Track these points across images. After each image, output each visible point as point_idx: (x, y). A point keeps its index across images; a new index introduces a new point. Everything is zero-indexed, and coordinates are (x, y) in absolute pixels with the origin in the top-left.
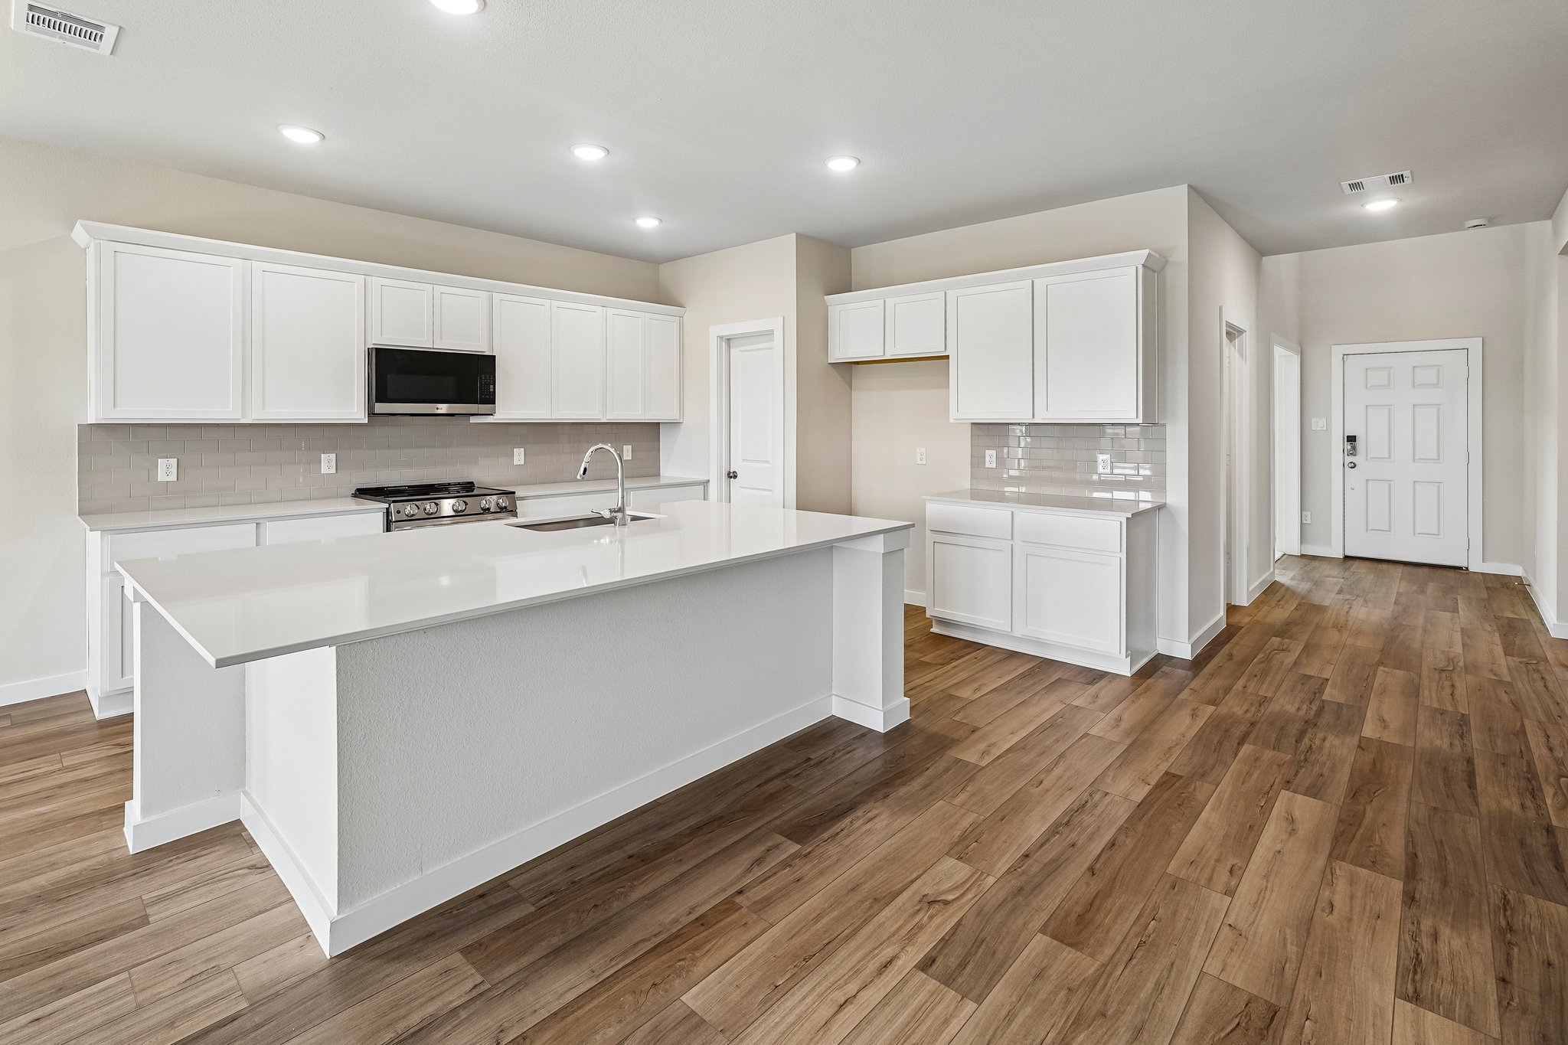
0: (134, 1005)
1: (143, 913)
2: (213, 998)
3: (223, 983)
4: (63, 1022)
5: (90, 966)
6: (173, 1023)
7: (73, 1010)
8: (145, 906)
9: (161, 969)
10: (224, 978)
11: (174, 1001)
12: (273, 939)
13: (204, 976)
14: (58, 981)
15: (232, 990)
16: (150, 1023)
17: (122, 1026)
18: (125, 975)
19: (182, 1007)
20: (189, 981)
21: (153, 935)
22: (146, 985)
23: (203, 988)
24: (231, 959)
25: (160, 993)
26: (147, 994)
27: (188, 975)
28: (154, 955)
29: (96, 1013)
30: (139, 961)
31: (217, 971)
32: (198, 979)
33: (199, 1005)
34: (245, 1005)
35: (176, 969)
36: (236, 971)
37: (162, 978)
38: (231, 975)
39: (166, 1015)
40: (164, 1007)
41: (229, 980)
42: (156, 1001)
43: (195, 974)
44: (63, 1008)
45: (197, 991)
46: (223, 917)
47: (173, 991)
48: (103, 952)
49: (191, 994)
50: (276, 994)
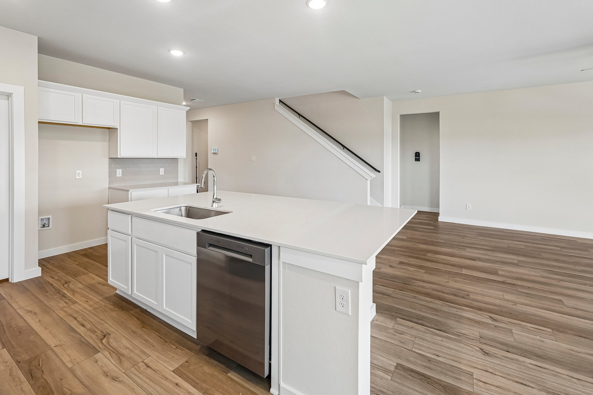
0: (416, 339)
1: (396, 370)
2: (401, 325)
3: (397, 327)
4: (432, 349)
5: (420, 362)
6: (412, 327)
7: (429, 350)
8: (393, 373)
9: (406, 343)
10: (396, 328)
11: (409, 332)
12: (379, 327)
13: (399, 332)
14: (428, 365)
15: (397, 324)
16: (415, 331)
17: (421, 336)
18: (414, 350)
19: (408, 329)
20: (403, 334)
21: (399, 357)
22: (410, 341)
23: (401, 330)
24: (391, 331)
25: (410, 337)
26: (412, 339)
27: (402, 336)
28: (403, 349)
29: (424, 345)
30: (408, 351)
31: (396, 331)
32: (400, 333)
33: (405, 327)
34: (398, 319)
35: (402, 340)
36: (392, 327)
37: (406, 340)
38: (394, 327)
39: (412, 330)
40: (411, 333)
41: (396, 327)
42: (412, 336)
43: (400, 334)
44: (431, 353)
45: (403, 330)
46: (381, 345)
47: (407, 335)
48: (414, 364)
49: (404, 330)
50: (391, 316)
